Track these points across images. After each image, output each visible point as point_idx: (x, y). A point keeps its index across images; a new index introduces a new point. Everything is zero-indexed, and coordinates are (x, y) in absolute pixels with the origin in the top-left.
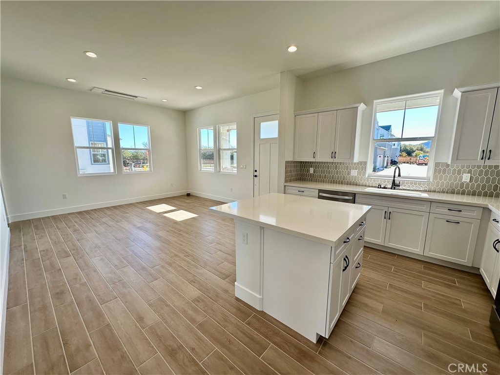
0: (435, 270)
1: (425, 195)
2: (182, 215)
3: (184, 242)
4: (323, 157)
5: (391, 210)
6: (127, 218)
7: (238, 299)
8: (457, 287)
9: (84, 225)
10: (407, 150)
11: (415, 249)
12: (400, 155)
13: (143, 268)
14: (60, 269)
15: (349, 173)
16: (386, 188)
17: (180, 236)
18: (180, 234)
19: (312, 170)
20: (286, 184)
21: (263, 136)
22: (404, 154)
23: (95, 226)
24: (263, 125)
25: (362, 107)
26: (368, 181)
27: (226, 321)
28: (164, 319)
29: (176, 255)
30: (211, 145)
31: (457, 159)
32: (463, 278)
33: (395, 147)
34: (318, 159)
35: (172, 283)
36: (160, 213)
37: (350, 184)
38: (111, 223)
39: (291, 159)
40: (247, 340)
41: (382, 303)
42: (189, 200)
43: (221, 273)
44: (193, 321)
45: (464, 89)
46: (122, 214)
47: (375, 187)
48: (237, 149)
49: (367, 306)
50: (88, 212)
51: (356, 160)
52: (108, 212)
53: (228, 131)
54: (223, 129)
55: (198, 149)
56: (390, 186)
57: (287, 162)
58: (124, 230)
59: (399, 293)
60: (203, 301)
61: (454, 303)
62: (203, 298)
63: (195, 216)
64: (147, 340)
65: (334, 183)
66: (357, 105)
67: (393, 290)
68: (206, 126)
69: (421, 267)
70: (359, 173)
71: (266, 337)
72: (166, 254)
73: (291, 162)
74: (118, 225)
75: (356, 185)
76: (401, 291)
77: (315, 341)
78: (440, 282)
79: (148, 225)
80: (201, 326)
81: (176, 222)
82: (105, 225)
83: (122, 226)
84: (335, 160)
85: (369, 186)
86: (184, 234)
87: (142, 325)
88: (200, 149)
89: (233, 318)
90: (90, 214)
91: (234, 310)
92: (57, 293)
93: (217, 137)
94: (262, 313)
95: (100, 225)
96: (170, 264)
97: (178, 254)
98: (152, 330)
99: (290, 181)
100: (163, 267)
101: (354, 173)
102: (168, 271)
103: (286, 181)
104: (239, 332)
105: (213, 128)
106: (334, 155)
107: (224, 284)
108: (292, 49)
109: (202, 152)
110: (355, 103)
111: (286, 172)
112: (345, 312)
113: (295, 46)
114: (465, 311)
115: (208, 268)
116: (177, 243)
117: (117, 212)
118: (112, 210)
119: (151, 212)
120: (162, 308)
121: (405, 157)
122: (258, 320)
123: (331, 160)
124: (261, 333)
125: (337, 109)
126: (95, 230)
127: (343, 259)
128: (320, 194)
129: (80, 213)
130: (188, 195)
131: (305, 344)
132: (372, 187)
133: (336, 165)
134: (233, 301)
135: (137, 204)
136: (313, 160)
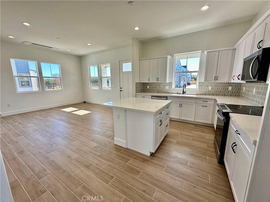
0: (199, 127)
1: (195, 96)
2: (82, 112)
3: (86, 125)
4: (153, 80)
5: (182, 103)
6: (51, 115)
7: (115, 145)
8: (205, 132)
9: (25, 120)
10: (195, 78)
11: (191, 119)
12: (191, 80)
13: (66, 137)
14: (17, 142)
15: (165, 88)
16: (181, 94)
17: (83, 122)
18: (83, 121)
19: (148, 87)
20: (136, 94)
21: (124, 70)
22: (193, 80)
23: (32, 120)
24: (124, 65)
25: (169, 57)
26: (173, 91)
27: (111, 153)
28: (81, 156)
29: (83, 130)
30: (97, 75)
31: (206, 80)
32: (208, 129)
33: (189, 76)
34: (151, 81)
35: (82, 142)
36: (70, 112)
37: (166, 93)
38: (41, 118)
39: (138, 82)
40: (121, 158)
41: (177, 140)
42: (85, 105)
43: (107, 136)
44: (96, 155)
45: (208, 51)
46: (47, 114)
47: (176, 94)
48: (111, 77)
49: (171, 141)
50: (25, 114)
51: (168, 81)
52: (38, 113)
53: (105, 67)
54: (103, 67)
55: (89, 77)
56: (182, 93)
57: (136, 83)
58: (50, 121)
59: (184, 136)
60: (99, 147)
61: (203, 137)
62: (99, 146)
63: (90, 112)
64: (74, 164)
65: (158, 93)
66: (167, 56)
67: (182, 135)
68: (93, 65)
69: (194, 126)
70: (169, 88)
71: (129, 156)
72: (77, 130)
73: (138, 83)
74: (46, 119)
75: (168, 93)
76: (185, 135)
77: (149, 155)
78: (200, 131)
79: (64, 118)
80: (100, 156)
81: (80, 116)
82: (38, 119)
83: (49, 119)
84: (159, 82)
85: (173, 93)
86: (85, 121)
87: (71, 159)
88: (90, 77)
89: (114, 152)
90: (26, 115)
91: (114, 149)
92: (20, 152)
93: (100, 71)
94: (127, 149)
95: (35, 119)
96: (80, 134)
97: (84, 130)
98: (76, 160)
99: (138, 92)
100: (76, 136)
101: (167, 87)
102: (79, 137)
103: (136, 92)
104: (117, 156)
105: (97, 66)
106: (158, 79)
107: (109, 140)
108: (137, 29)
109: (91, 79)
110: (167, 55)
111: (136, 88)
112: (161, 144)
113: (138, 27)
114: (207, 139)
115: (100, 134)
116: (82, 125)
117: (43, 112)
118: (40, 112)
119: (64, 112)
120: (79, 152)
121: (194, 81)
122: (126, 151)
123: (157, 82)
124: (127, 155)
125: (158, 58)
126: (33, 122)
127: (159, 121)
128: (152, 98)
129: (19, 114)
130: (85, 102)
131: (145, 157)
132: (175, 94)
133: (159, 84)
134: (114, 146)
135: (55, 108)
136: (149, 82)
